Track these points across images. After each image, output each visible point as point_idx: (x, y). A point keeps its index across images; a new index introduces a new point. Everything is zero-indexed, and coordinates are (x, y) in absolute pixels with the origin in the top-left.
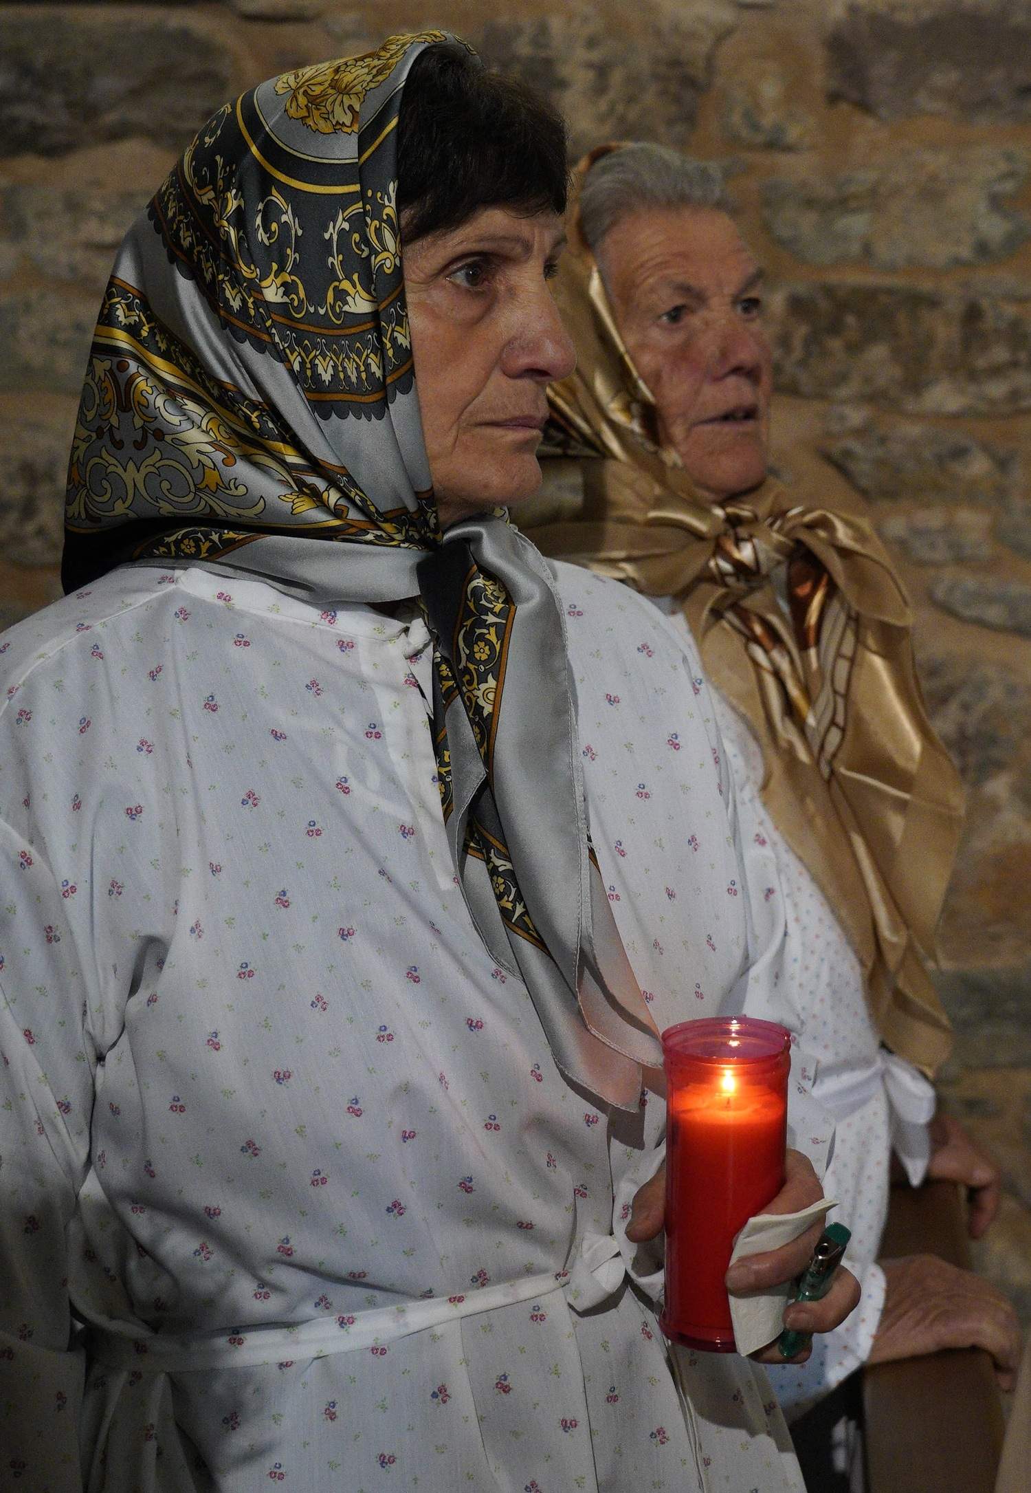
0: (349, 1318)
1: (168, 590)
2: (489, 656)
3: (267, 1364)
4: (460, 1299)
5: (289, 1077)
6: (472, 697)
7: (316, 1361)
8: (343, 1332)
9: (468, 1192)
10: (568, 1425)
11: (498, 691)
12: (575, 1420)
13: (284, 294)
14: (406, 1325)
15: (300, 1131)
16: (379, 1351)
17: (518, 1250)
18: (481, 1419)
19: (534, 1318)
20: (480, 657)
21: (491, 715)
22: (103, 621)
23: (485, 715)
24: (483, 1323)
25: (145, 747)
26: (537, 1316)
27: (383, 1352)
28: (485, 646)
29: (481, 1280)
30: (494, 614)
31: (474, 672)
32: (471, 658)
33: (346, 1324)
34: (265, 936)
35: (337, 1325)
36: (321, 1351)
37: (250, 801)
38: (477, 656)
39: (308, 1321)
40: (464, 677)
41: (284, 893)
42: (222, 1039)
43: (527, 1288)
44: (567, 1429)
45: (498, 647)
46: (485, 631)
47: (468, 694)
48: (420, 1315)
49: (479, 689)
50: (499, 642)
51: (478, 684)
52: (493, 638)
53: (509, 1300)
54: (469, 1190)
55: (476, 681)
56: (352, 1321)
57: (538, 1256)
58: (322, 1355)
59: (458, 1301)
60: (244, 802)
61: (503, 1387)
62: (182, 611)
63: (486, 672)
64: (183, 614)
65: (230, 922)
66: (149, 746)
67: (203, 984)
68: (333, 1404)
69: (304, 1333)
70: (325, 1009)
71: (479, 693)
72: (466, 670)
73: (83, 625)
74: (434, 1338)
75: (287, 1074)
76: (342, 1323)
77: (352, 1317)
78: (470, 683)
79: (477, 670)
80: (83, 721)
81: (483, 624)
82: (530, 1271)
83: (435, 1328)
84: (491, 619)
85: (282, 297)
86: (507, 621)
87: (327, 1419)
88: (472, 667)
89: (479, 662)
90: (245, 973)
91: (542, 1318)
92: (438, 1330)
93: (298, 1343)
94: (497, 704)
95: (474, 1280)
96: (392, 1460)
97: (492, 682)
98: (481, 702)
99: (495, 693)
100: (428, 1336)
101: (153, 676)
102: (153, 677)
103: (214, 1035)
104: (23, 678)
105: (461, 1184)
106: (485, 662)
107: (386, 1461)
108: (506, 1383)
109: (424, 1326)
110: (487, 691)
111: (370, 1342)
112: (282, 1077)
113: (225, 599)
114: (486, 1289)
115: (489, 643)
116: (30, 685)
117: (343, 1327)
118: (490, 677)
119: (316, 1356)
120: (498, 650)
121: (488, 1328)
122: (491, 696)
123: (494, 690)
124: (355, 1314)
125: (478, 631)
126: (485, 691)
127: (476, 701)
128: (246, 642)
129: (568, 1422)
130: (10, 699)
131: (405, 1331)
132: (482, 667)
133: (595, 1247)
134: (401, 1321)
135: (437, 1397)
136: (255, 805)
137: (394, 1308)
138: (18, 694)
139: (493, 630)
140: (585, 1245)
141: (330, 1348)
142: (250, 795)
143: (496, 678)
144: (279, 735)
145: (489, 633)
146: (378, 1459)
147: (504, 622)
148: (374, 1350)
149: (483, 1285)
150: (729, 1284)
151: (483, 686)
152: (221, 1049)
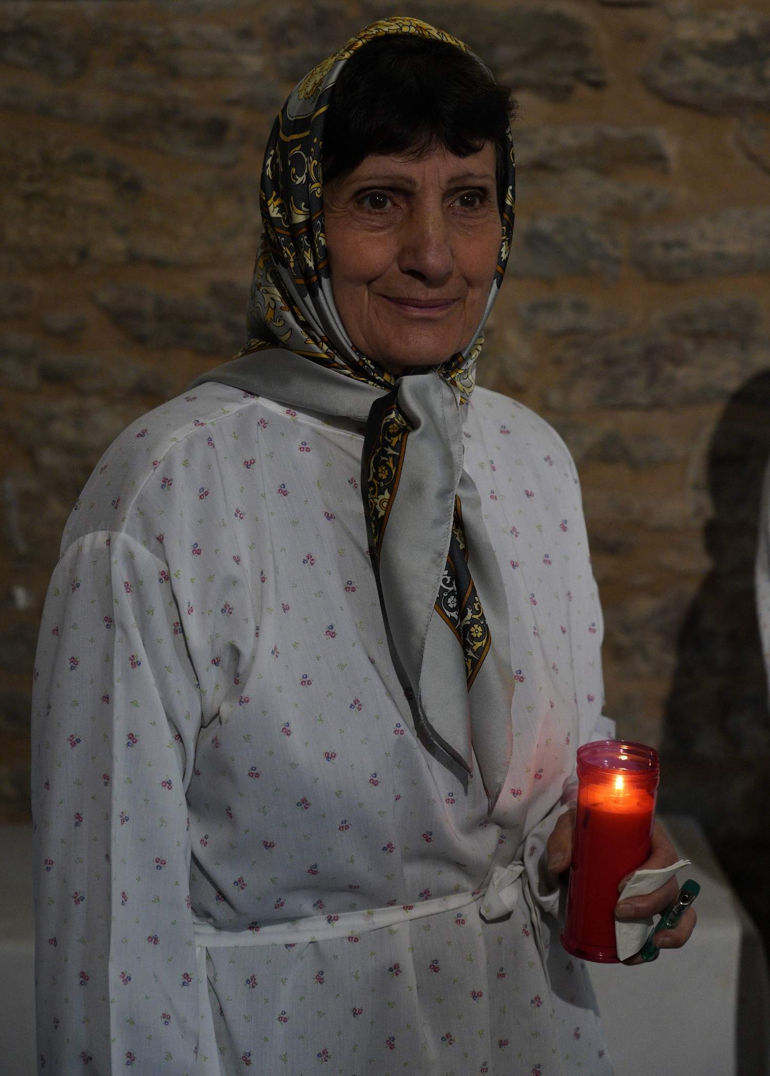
0: (335, 917)
1: (252, 403)
2: (387, 476)
3: (275, 945)
4: (411, 908)
5: (335, 757)
6: (373, 503)
7: (311, 944)
8: (330, 925)
9: (428, 841)
10: (476, 995)
11: (390, 502)
12: (481, 992)
13: (278, 212)
14: (373, 923)
15: (338, 794)
16: (353, 939)
17: (451, 877)
18: (418, 988)
19: (458, 922)
20: (382, 476)
21: (383, 517)
22: (212, 420)
23: (379, 516)
24: (424, 925)
25: (239, 514)
26: (460, 921)
27: (356, 940)
28: (386, 469)
29: (426, 895)
30: (392, 447)
31: (376, 485)
32: (376, 475)
33: (332, 921)
34: (318, 658)
35: (326, 922)
36: (314, 938)
37: (309, 561)
38: (380, 475)
39: (306, 917)
40: (370, 487)
41: (332, 627)
42: (292, 727)
43: (454, 902)
44: (475, 998)
45: (394, 472)
46: (386, 459)
47: (371, 500)
48: (385, 917)
49: (378, 499)
50: (395, 468)
51: (378, 495)
52: (391, 465)
53: (442, 909)
54: (428, 840)
55: (377, 492)
56: (336, 919)
57: (464, 882)
58: (313, 941)
59: (409, 909)
60: (305, 561)
61: (435, 968)
62: (262, 421)
63: (385, 487)
64: (263, 423)
65: (295, 645)
66: (241, 514)
67: (280, 689)
68: (322, 973)
69: (303, 925)
70: (360, 709)
71: (378, 501)
72: (372, 484)
73: (198, 422)
74: (391, 932)
75: (334, 754)
76: (330, 920)
77: (337, 916)
78: (373, 493)
79: (379, 485)
80: (202, 490)
81: (384, 453)
82: (457, 890)
83: (392, 926)
84: (390, 451)
85: (277, 214)
86: (400, 454)
87: (317, 983)
88: (376, 482)
89: (380, 480)
90: (306, 681)
91: (463, 922)
92: (394, 928)
93: (297, 931)
94: (388, 510)
95: (421, 895)
96: (360, 1012)
97: (387, 495)
98: (378, 507)
99: (388, 502)
100: (388, 930)
101: (248, 464)
102: (248, 466)
103: (287, 725)
104: (163, 454)
105: (424, 835)
106: (384, 481)
107: (357, 1012)
108: (436, 965)
109: (387, 924)
110: (383, 501)
111: (347, 933)
112: (330, 756)
113: (292, 415)
114: (427, 902)
115: (388, 467)
116: (169, 460)
117: (330, 923)
118: (386, 492)
119: (310, 941)
120: (394, 473)
121: (427, 928)
122: (385, 504)
123: (387, 501)
124: (339, 915)
125: (383, 458)
126: (382, 499)
127: (375, 506)
128: (308, 448)
129: (477, 993)
130: (155, 469)
131: (373, 927)
132: (382, 483)
133: (501, 877)
134: (370, 921)
135: (392, 970)
136: (312, 564)
137: (366, 911)
138: (161, 466)
139: (391, 459)
140: (495, 875)
141: (320, 937)
142: (309, 557)
143: (391, 493)
144: (330, 516)
145: (389, 461)
146: (352, 1012)
147: (398, 454)
148: (350, 938)
149: (426, 899)
150: (617, 914)
151: (381, 497)
152: (291, 734)
